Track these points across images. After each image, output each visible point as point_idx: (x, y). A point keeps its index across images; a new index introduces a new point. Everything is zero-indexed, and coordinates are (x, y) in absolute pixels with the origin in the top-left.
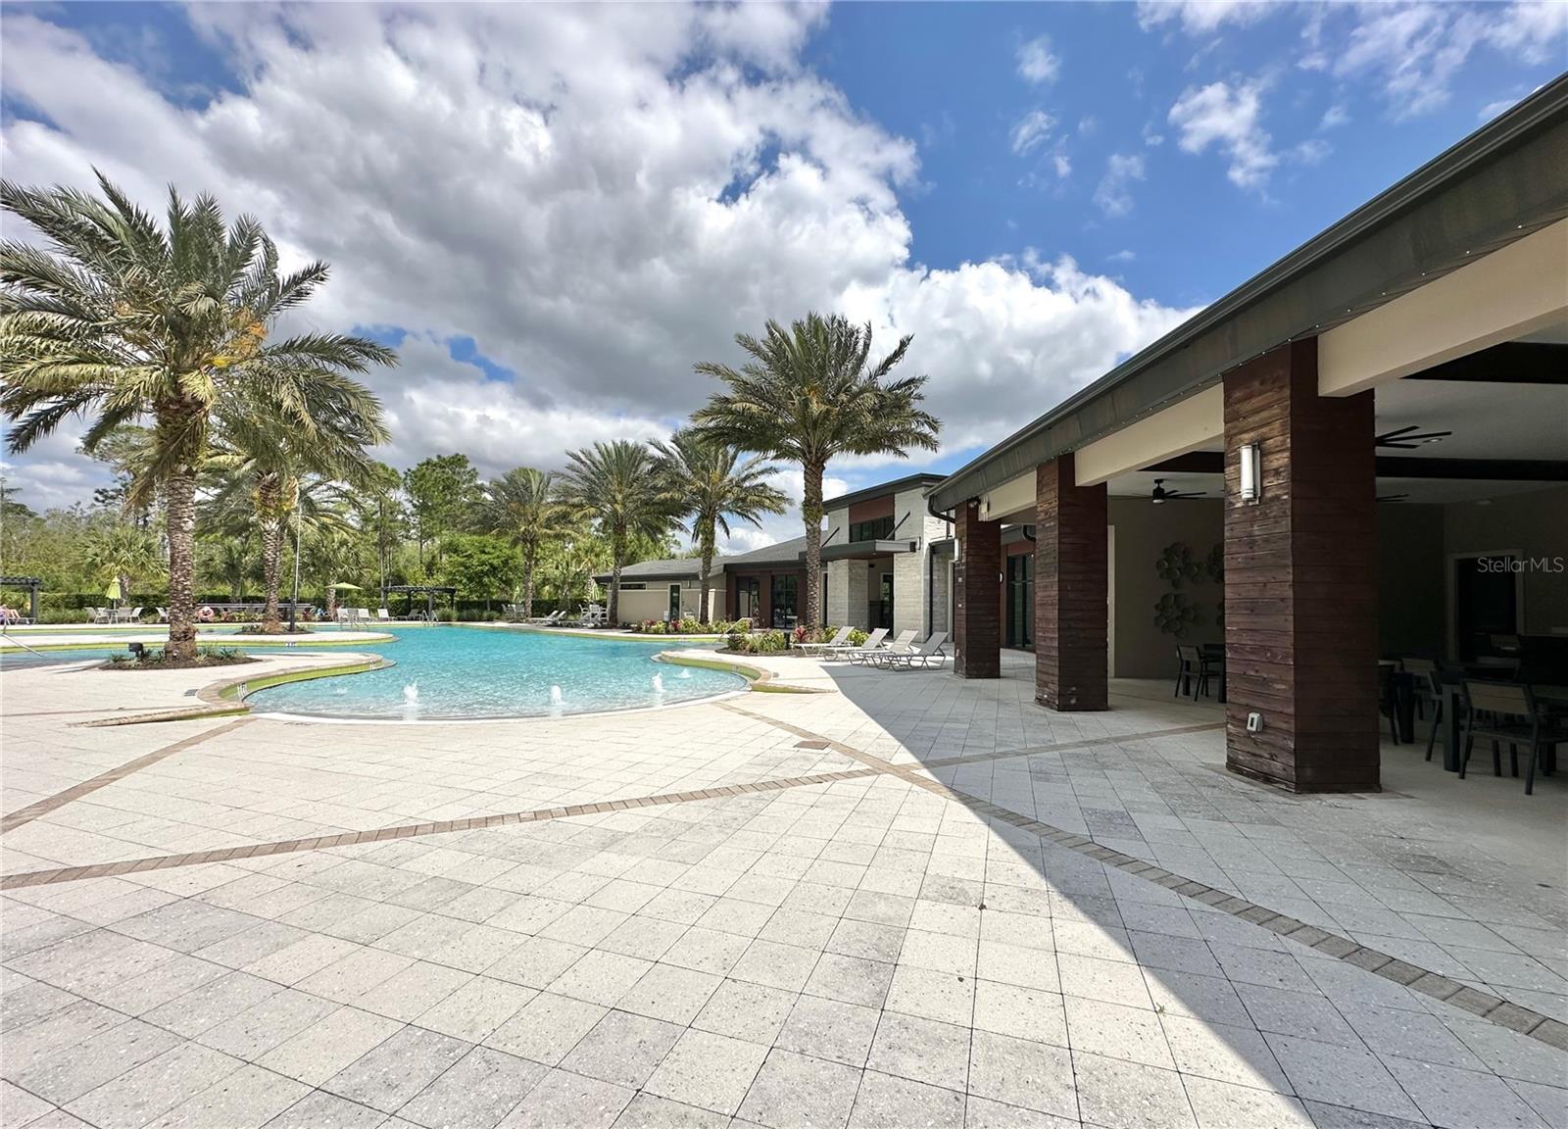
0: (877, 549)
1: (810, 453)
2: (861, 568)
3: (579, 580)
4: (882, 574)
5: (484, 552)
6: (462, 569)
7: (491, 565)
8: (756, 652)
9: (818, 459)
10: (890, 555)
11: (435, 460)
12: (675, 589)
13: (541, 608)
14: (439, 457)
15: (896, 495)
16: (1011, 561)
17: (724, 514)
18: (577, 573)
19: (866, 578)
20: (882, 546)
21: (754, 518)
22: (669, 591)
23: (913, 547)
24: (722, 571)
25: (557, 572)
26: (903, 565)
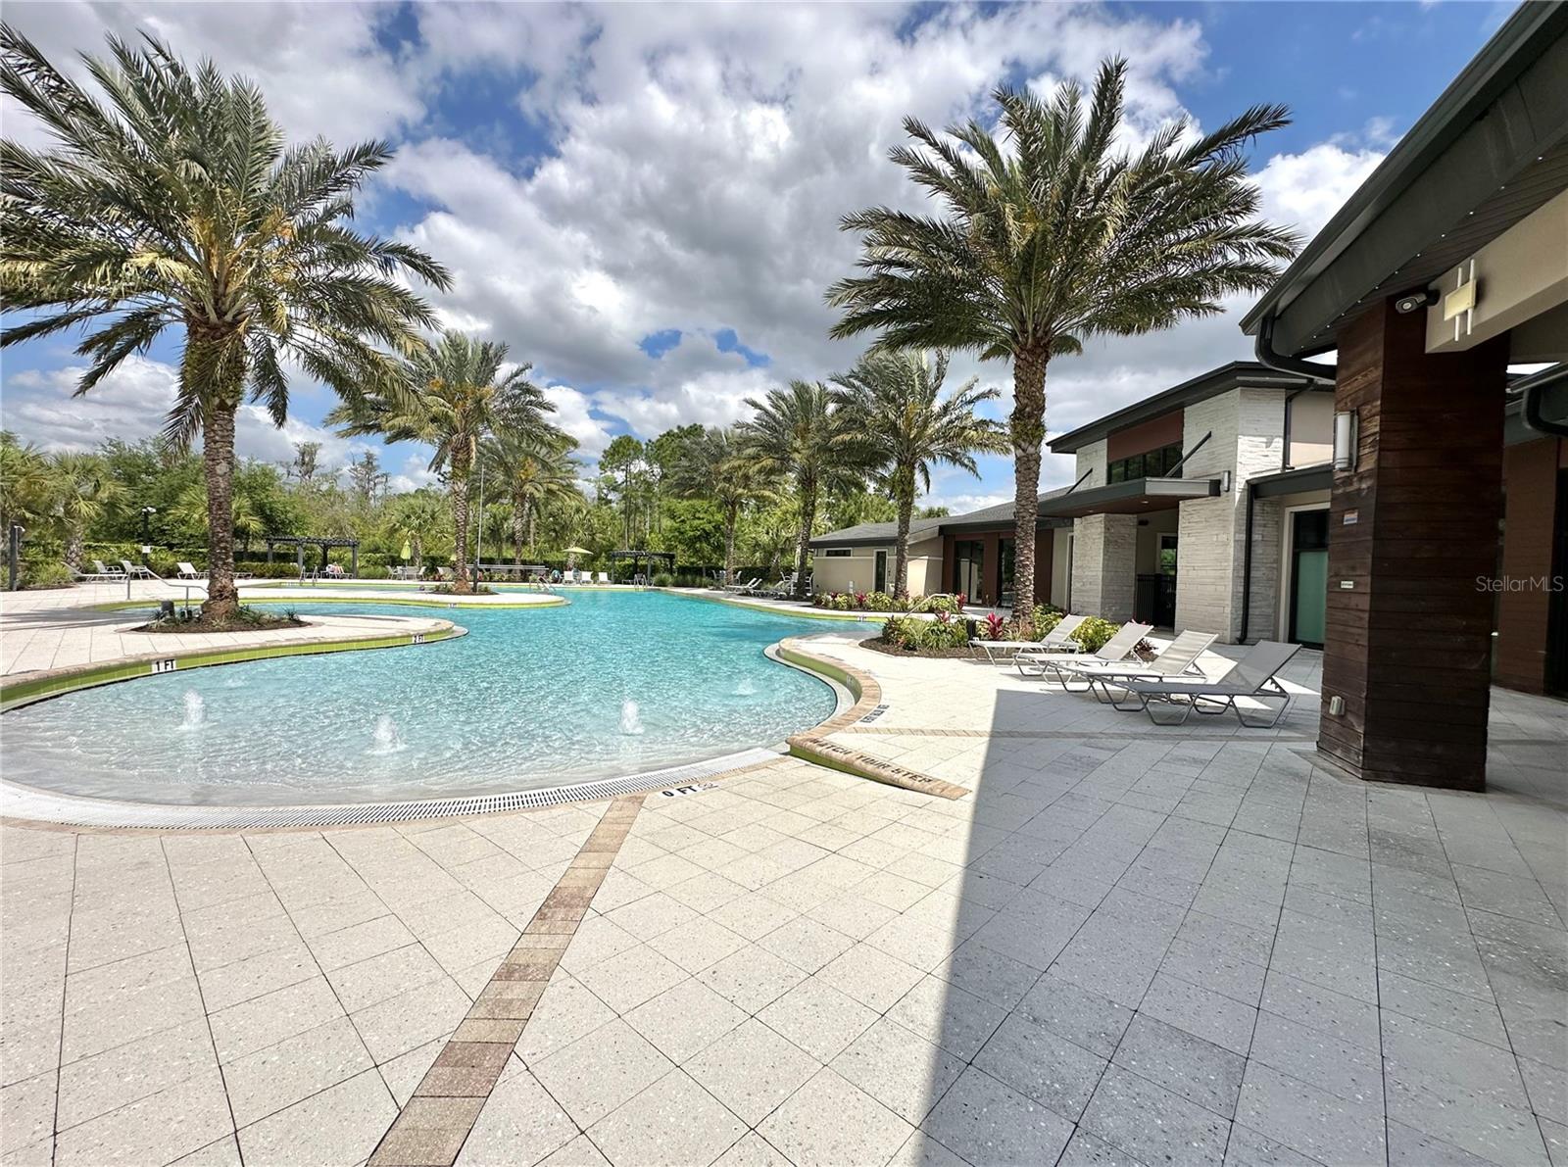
0: (1147, 493)
1: (1025, 332)
2: (1125, 527)
4: (1160, 536)
5: (695, 517)
6: (678, 534)
7: (704, 530)
8: (914, 649)
10: (1171, 504)
11: (676, 431)
12: (881, 557)
13: (747, 574)
14: (679, 427)
15: (1185, 408)
17: (928, 462)
18: (788, 539)
19: (1133, 541)
20: (1156, 487)
22: (874, 558)
23: (1215, 488)
24: (936, 535)
25: (768, 538)
26: (1195, 518)
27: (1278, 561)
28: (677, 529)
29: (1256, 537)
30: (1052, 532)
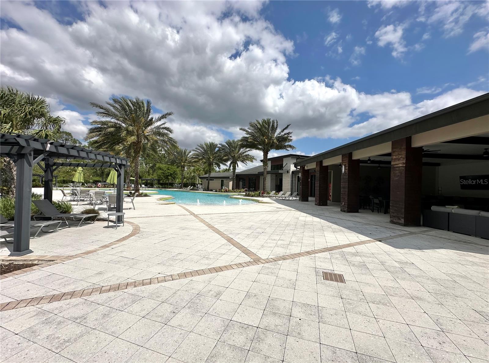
0: (278, 172)
1: (265, 150)
2: (274, 176)
3: (194, 177)
5: (168, 170)
6: (163, 174)
7: (170, 173)
9: (267, 151)
10: (282, 174)
12: (222, 181)
13: (185, 185)
15: (284, 159)
16: (312, 176)
17: (238, 162)
19: (275, 179)
20: (280, 171)
21: (245, 163)
22: (220, 181)
23: (288, 172)
24: (237, 176)
25: (188, 175)
26: (285, 176)
27: (296, 183)
28: (162, 173)
29: (293, 179)
30: (260, 176)
